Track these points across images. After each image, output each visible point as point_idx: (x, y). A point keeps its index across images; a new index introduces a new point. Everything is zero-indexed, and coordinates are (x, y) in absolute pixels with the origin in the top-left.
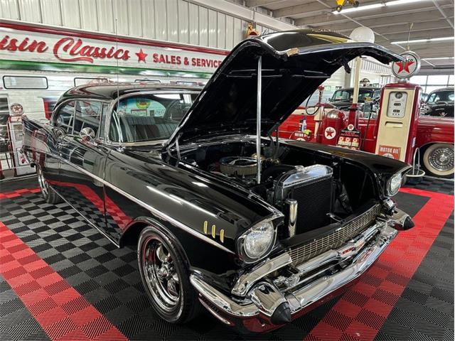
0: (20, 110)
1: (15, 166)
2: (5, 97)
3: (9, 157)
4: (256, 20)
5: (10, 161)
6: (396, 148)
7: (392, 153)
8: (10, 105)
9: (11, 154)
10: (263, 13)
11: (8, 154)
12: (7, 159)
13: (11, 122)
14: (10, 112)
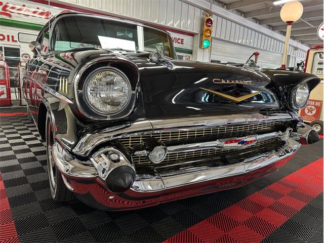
0: (28, 58)
1: (21, 98)
2: (18, 47)
3: (17, 91)
4: (213, 10)
5: (17, 94)
6: (318, 101)
7: (314, 106)
8: (21, 53)
9: (18, 89)
10: (219, 5)
11: (17, 89)
12: (16, 92)
13: (21, 66)
14: (21, 59)
